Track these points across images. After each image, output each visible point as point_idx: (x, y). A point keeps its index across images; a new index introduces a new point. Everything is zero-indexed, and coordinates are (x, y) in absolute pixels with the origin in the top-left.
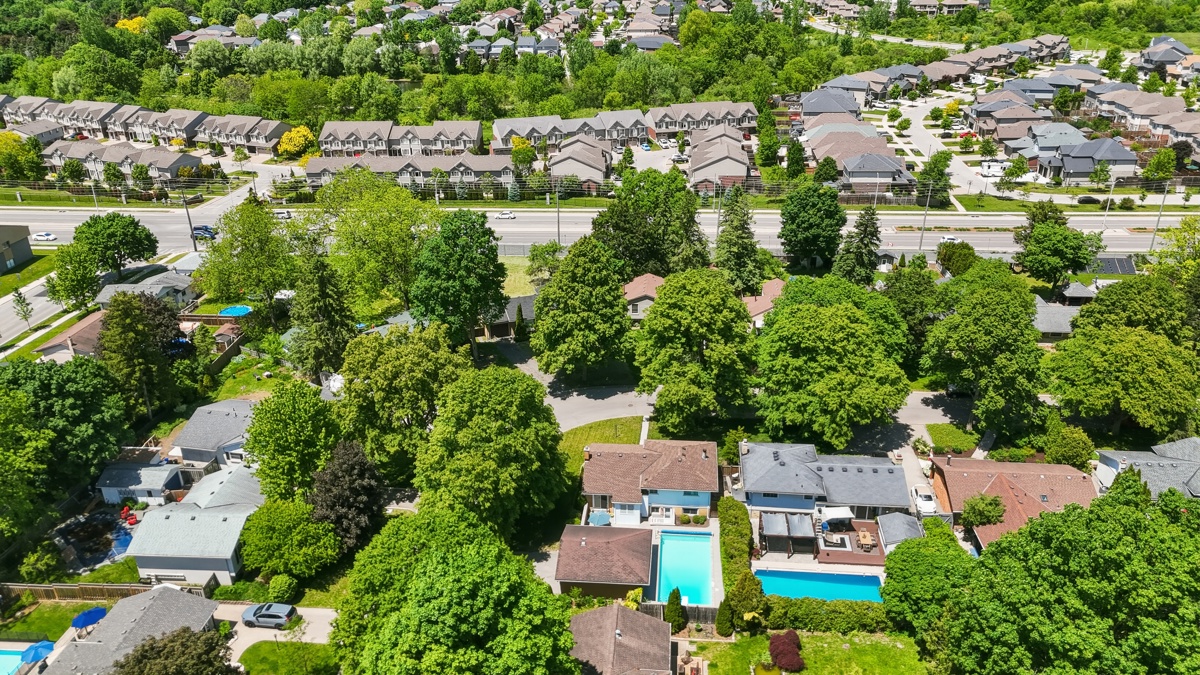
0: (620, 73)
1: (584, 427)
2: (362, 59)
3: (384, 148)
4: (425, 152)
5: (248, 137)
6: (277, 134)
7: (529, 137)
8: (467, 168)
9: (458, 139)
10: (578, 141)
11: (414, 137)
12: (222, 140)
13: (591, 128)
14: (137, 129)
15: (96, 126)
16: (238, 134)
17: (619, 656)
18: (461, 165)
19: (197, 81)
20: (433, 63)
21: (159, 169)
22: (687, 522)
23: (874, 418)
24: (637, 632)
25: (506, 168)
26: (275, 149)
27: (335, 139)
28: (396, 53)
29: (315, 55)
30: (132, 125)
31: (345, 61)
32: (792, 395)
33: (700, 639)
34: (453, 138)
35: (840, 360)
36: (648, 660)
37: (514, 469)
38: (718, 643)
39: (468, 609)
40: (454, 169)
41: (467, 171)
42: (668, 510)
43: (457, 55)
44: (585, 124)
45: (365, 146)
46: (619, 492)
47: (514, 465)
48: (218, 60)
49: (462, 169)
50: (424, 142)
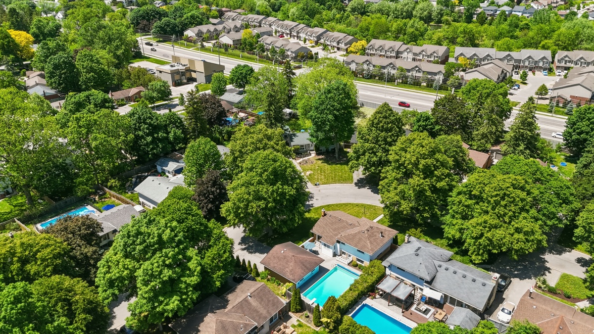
0: (563, 29)
1: (355, 204)
2: (423, 12)
3: (394, 55)
4: (414, 60)
5: (338, 43)
6: (350, 43)
7: (471, 58)
8: (420, 69)
9: (431, 54)
10: (491, 63)
11: (410, 51)
12: (329, 43)
13: (512, 58)
14: (301, 35)
15: (288, 32)
16: (334, 41)
17: (241, 305)
18: (417, 67)
19: (342, 17)
20: (460, 17)
21: (292, 52)
22: (356, 266)
23: (501, 251)
24: (262, 300)
25: (440, 72)
26: (347, 50)
27: (373, 48)
28: (441, 10)
29: (401, 9)
30: (300, 33)
31: (414, 13)
32: (460, 221)
33: (303, 321)
34: (429, 54)
35: (493, 209)
36: (255, 314)
37: (262, 204)
38: (310, 327)
39: (131, 242)
40: (413, 68)
41: (419, 70)
42: (350, 256)
43: (474, 14)
44: (509, 55)
45: (386, 53)
46: (327, 236)
47: (263, 201)
48: (359, 9)
49: (417, 69)
50: (415, 54)
